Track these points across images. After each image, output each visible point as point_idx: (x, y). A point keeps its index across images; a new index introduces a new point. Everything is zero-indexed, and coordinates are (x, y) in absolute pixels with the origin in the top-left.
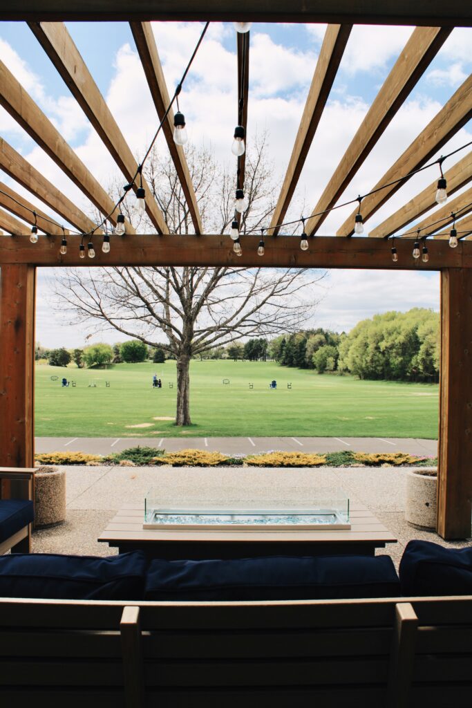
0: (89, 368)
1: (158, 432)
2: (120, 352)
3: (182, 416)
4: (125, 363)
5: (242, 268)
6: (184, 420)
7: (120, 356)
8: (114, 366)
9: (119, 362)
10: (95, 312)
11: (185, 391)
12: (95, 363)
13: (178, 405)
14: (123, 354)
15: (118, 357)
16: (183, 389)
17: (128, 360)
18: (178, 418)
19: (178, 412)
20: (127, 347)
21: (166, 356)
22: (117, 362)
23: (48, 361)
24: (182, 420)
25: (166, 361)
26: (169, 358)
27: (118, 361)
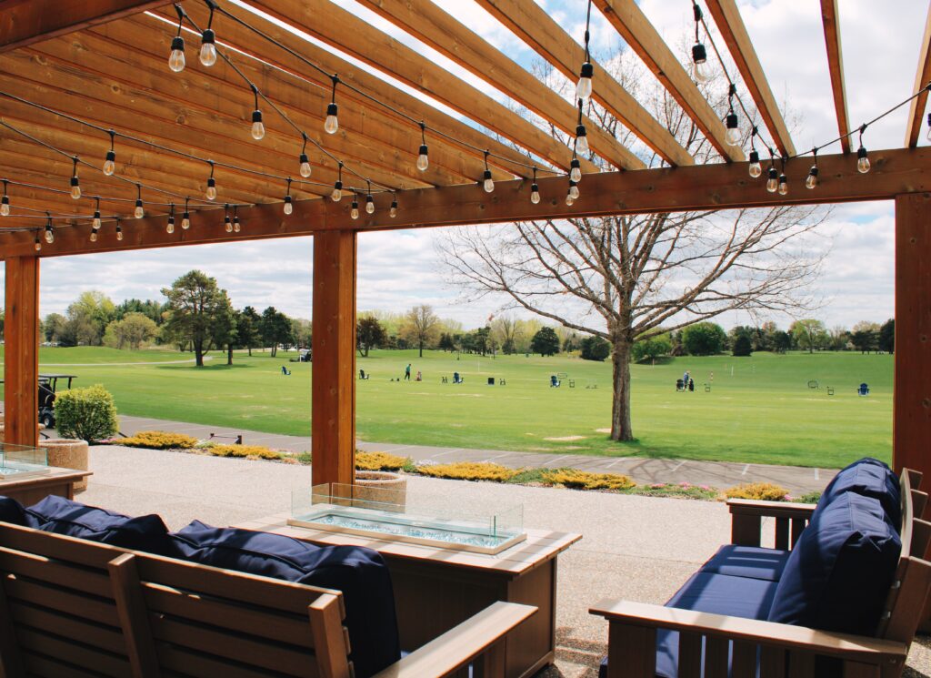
0: (638, 363)
1: (576, 448)
2: (683, 340)
3: (618, 428)
4: (690, 357)
5: (707, 211)
6: (622, 434)
7: (683, 345)
8: (674, 360)
9: (682, 355)
10: (494, 285)
11: (622, 392)
12: (646, 356)
13: (614, 412)
14: (688, 343)
15: (679, 348)
16: (620, 390)
17: (694, 353)
18: (613, 430)
19: (614, 422)
20: (692, 333)
21: (754, 346)
22: (677, 355)
23: (580, 352)
24: (618, 433)
25: (753, 354)
26: (759, 349)
27: (680, 352)
